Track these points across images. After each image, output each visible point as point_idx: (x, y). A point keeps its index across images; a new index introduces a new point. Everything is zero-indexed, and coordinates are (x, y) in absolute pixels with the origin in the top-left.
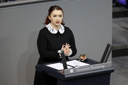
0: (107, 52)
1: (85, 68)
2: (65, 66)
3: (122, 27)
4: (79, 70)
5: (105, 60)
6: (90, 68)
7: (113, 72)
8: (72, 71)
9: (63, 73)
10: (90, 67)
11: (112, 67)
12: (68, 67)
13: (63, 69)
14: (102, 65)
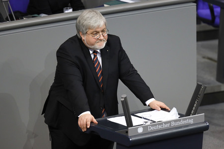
2: (130, 122)
3: (204, 57)
4: (152, 128)
5: (193, 111)
6: (170, 125)
7: (207, 130)
8: (140, 130)
9: (125, 134)
11: (205, 122)
12: (134, 124)
14: (189, 119)
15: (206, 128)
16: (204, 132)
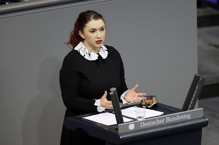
0: (194, 91)
1: (156, 120)
2: (120, 119)
3: (210, 45)
4: (144, 125)
5: (190, 105)
6: (165, 121)
8: (132, 127)
9: (115, 132)
10: (165, 118)
11: (204, 117)
12: (125, 120)
13: (116, 123)
14: (186, 114)
15: (205, 124)
16: (203, 128)
